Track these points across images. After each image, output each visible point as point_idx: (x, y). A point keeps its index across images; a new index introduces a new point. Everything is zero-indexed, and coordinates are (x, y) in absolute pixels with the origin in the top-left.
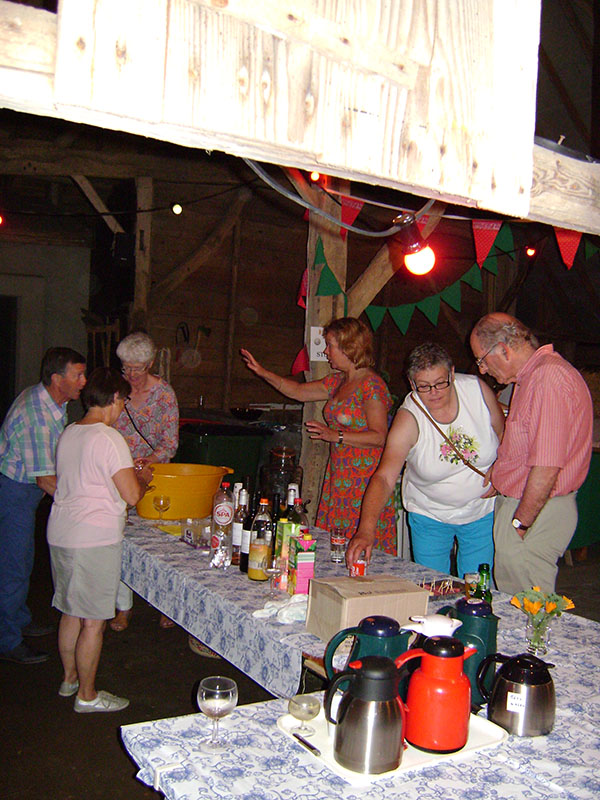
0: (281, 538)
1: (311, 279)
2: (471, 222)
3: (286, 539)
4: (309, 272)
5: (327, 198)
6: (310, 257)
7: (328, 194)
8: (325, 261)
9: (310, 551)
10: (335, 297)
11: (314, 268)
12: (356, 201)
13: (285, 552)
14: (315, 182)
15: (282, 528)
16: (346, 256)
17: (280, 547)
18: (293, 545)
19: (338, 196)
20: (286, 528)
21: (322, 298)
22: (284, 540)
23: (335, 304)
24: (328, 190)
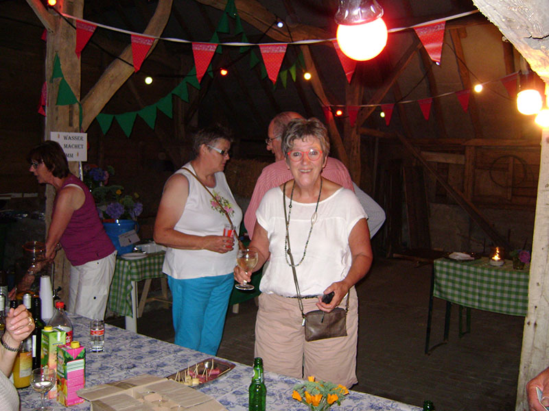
0: (47, 347)
1: (50, 91)
2: (190, 44)
3: (52, 348)
4: (47, 84)
5: (63, 22)
6: (48, 73)
7: (64, 17)
8: (62, 76)
9: (79, 358)
10: (71, 106)
11: (51, 81)
12: (89, 25)
13: (52, 361)
14: (52, 7)
15: (48, 337)
16: (79, 71)
17: (47, 357)
18: (61, 354)
19: (72, 19)
20: (51, 337)
21: (60, 107)
22: (50, 350)
23: (71, 113)
24: (64, 15)
